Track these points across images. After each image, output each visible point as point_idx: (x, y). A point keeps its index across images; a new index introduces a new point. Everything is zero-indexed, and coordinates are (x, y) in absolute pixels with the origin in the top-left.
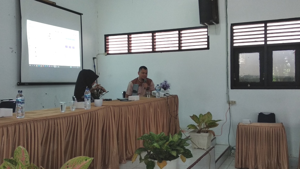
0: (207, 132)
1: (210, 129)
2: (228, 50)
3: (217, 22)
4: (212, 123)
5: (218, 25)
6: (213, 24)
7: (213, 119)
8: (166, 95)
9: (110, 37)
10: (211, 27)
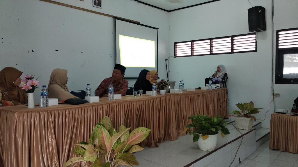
0: (249, 117)
1: (251, 115)
2: (274, 52)
3: (264, 29)
4: (254, 110)
5: (265, 32)
6: (260, 31)
7: (254, 107)
8: (217, 87)
9: (178, 44)
10: (259, 34)
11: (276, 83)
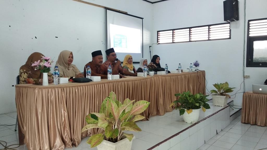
0: (225, 95)
1: (227, 93)
2: (245, 39)
3: (237, 19)
4: (229, 90)
5: (238, 21)
6: (235, 21)
7: (229, 87)
8: (197, 70)
10: (233, 23)
11: (247, 67)
